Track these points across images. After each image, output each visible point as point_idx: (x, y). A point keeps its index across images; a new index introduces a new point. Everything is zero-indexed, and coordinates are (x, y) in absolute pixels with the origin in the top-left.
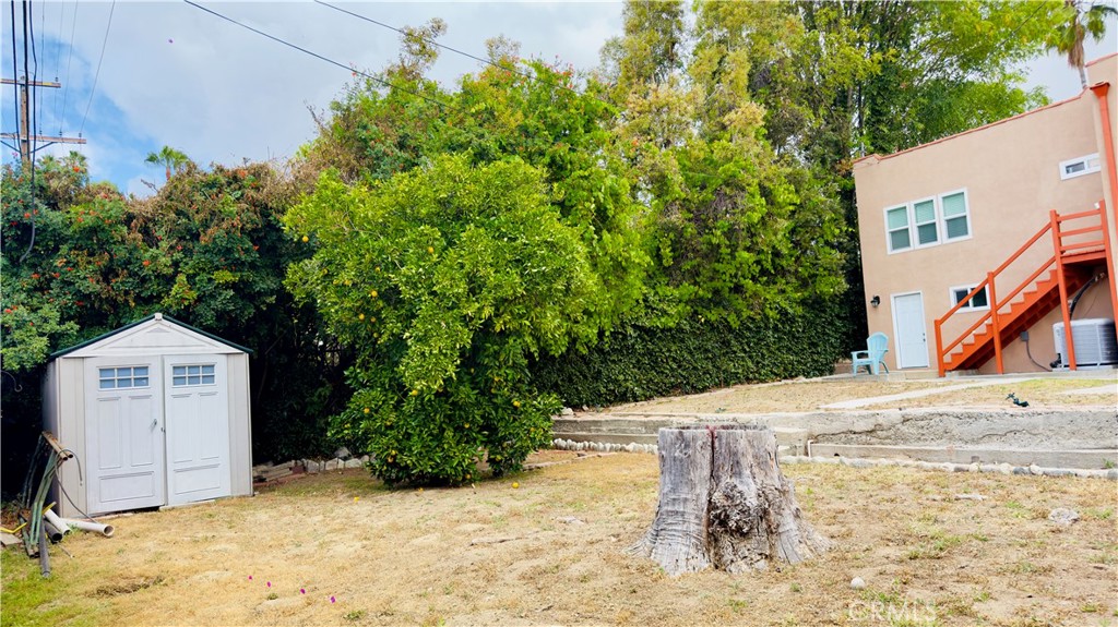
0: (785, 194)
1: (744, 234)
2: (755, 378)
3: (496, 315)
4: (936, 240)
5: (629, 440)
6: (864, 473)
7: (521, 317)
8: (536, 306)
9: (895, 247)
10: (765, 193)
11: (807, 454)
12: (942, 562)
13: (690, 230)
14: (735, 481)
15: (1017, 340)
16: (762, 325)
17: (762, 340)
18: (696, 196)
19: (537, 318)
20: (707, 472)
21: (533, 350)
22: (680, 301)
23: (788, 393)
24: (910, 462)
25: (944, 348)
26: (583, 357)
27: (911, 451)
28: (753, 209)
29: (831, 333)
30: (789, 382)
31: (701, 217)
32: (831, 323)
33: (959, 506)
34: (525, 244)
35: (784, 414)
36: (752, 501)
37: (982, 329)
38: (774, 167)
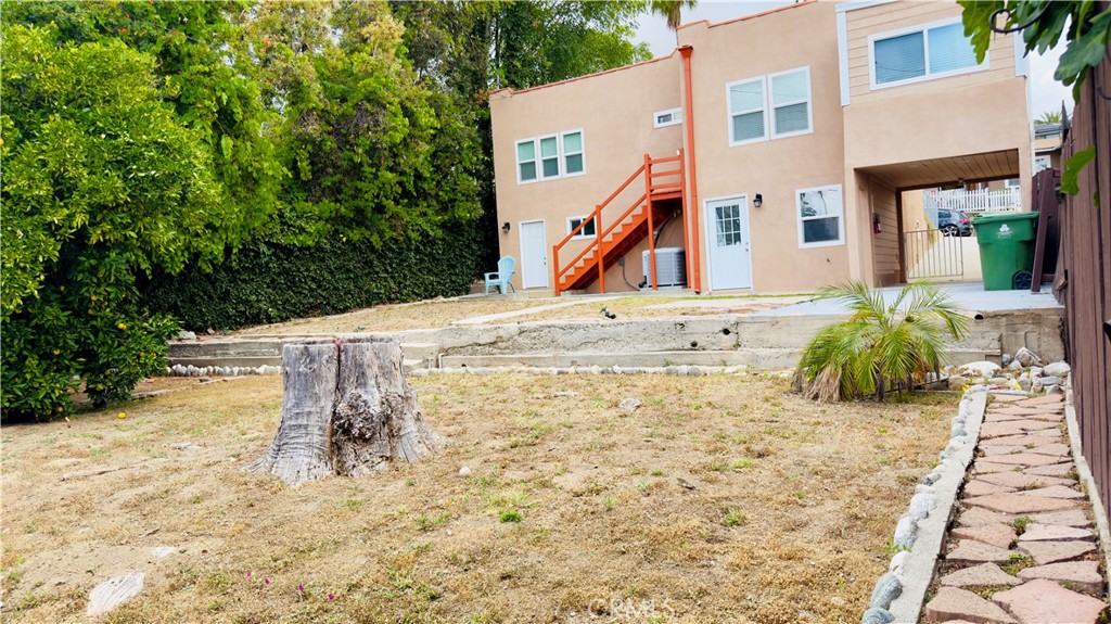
0: (426, 118)
1: (387, 153)
2: (397, 298)
3: (91, 224)
4: (557, 174)
5: (259, 362)
6: (485, 379)
7: (126, 227)
8: (145, 215)
9: (524, 178)
10: (408, 113)
11: (438, 367)
12: (536, 448)
13: (329, 143)
14: (360, 391)
15: (616, 264)
16: (405, 246)
17: (405, 261)
18: (336, 109)
19: (146, 229)
20: (332, 385)
21: (143, 266)
22: (320, 219)
23: (426, 312)
24: (523, 368)
25: (560, 270)
26: (207, 276)
27: (523, 358)
28: (394, 129)
29: (468, 256)
30: (429, 301)
31: (342, 130)
32: (468, 247)
33: (556, 402)
34: (128, 143)
35: (419, 331)
36: (375, 409)
37: (590, 255)
38: (415, 88)
